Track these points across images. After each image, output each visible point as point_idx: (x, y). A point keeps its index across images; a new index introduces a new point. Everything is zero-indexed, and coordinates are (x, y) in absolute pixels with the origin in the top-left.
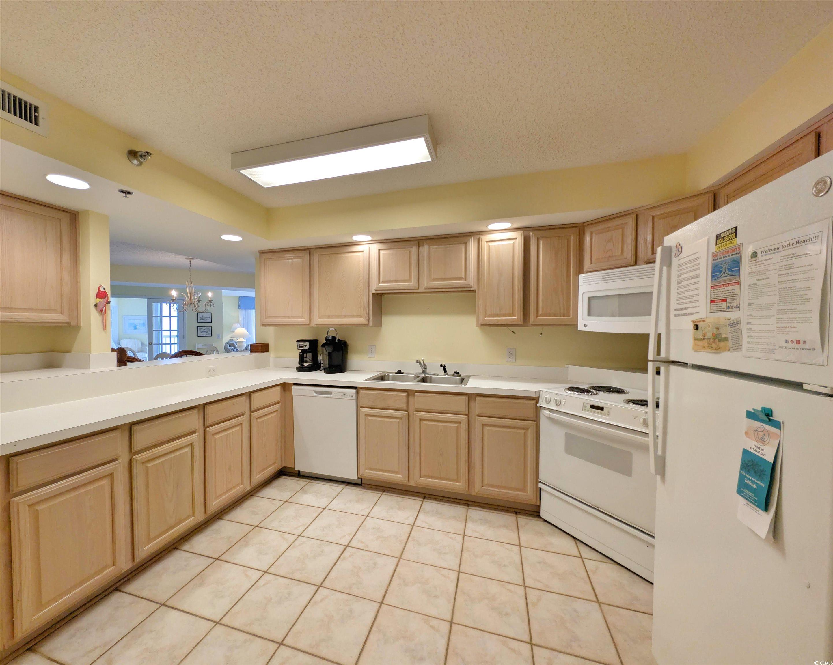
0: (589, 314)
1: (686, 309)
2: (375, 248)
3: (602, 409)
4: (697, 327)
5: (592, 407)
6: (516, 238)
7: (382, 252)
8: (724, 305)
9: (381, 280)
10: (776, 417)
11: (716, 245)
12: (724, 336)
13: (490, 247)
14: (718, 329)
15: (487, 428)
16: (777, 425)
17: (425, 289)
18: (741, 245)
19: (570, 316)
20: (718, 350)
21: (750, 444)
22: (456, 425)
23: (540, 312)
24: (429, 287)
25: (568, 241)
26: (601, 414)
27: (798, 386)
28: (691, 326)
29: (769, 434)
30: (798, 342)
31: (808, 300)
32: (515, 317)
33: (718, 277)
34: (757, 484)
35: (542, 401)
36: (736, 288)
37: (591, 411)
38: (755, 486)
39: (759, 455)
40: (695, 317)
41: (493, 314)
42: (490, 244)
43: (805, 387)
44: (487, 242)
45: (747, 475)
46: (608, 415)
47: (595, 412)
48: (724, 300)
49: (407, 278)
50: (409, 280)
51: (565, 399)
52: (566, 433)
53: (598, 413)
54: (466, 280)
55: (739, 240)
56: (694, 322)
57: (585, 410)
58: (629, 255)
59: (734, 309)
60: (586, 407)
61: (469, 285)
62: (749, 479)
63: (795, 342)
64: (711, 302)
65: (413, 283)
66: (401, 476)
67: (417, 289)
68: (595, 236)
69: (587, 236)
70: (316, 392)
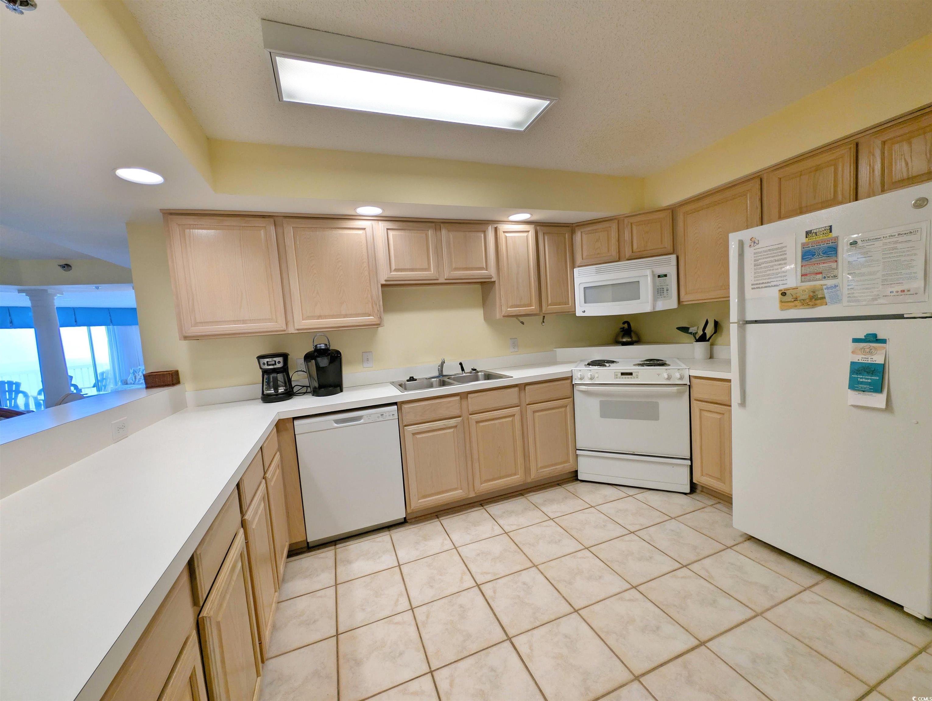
0: (585, 303)
1: (770, 283)
2: (381, 227)
3: (631, 374)
4: (784, 294)
5: (623, 374)
6: (528, 231)
7: (391, 233)
8: (820, 276)
9: (393, 267)
10: (879, 337)
11: (806, 237)
12: (820, 296)
13: (507, 238)
14: (814, 292)
15: (537, 414)
16: (884, 341)
17: (446, 279)
18: (836, 238)
19: (569, 305)
20: (815, 306)
21: (859, 358)
22: (510, 419)
23: (550, 302)
24: (451, 278)
25: (565, 238)
26: (631, 378)
27: (900, 317)
28: (777, 295)
29: (875, 349)
30: (903, 291)
31: (912, 267)
32: (533, 307)
33: (811, 259)
34: (871, 379)
35: (576, 379)
36: (834, 265)
37: (622, 378)
38: (869, 381)
39: (869, 362)
40: (782, 287)
41: (515, 305)
42: (507, 235)
44: (504, 232)
45: (858, 376)
46: (637, 377)
47: (625, 378)
48: (821, 273)
49: (425, 266)
50: (428, 269)
51: (597, 373)
52: (601, 401)
53: (628, 378)
54: (487, 271)
55: (834, 234)
56: (780, 291)
57: (617, 378)
58: (614, 252)
59: (831, 278)
60: (617, 375)
61: (491, 275)
62: (863, 378)
63: (900, 292)
64: (802, 276)
65: (432, 272)
66: (461, 491)
67: (437, 280)
68: (584, 236)
69: (578, 237)
70: (337, 422)
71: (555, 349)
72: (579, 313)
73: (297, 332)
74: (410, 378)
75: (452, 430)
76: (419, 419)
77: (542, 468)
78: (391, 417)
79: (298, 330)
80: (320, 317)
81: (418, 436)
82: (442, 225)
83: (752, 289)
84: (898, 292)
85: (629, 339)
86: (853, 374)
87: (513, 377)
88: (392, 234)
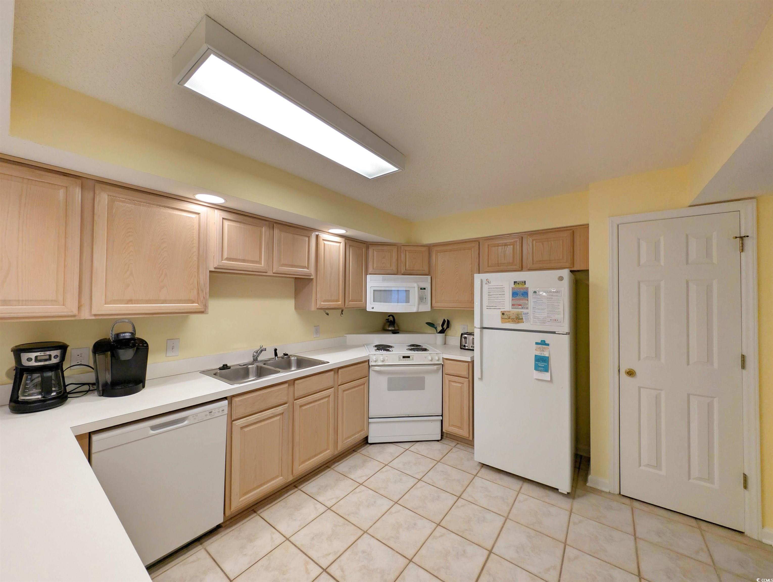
0: (374, 302)
1: (496, 306)
2: (217, 215)
3: (409, 357)
4: (503, 314)
5: (404, 357)
6: (340, 243)
7: (226, 223)
8: (520, 307)
9: (225, 256)
10: (547, 342)
11: (514, 285)
12: (521, 318)
13: (325, 244)
14: (518, 315)
15: (346, 392)
16: (548, 345)
17: (274, 273)
18: (527, 288)
19: (362, 302)
20: (518, 322)
21: (538, 353)
22: (327, 399)
23: (350, 299)
24: (279, 272)
25: (362, 251)
26: (409, 360)
27: (554, 333)
28: (500, 314)
29: (545, 348)
30: (555, 320)
31: (559, 309)
32: (340, 302)
33: (516, 297)
34: (544, 365)
35: (372, 361)
36: (526, 302)
37: (404, 360)
38: (543, 366)
39: (543, 355)
40: (503, 310)
41: (327, 300)
42: (326, 242)
43: (556, 333)
44: (323, 240)
45: (539, 363)
46: (413, 360)
47: (405, 360)
48: (521, 305)
49: (257, 259)
50: (259, 262)
51: (387, 357)
52: (388, 378)
53: (407, 360)
54: (308, 269)
55: (526, 286)
56: (501, 312)
57: (400, 360)
58: (394, 268)
59: (526, 309)
60: (400, 358)
61: (311, 274)
62: (540, 364)
63: (554, 320)
64: (512, 305)
65: (263, 265)
66: (281, 478)
67: (266, 272)
68: (375, 253)
69: (371, 251)
70: (153, 428)
71: (345, 335)
72: (369, 309)
73: (93, 318)
74: (224, 365)
75: (278, 418)
76: (249, 411)
77: (346, 439)
78: (220, 414)
79: (95, 315)
80: (130, 301)
81: (246, 429)
82: (275, 225)
83: (487, 308)
84: (553, 320)
85: (393, 328)
86: (536, 362)
87: (329, 362)
88: (228, 224)
